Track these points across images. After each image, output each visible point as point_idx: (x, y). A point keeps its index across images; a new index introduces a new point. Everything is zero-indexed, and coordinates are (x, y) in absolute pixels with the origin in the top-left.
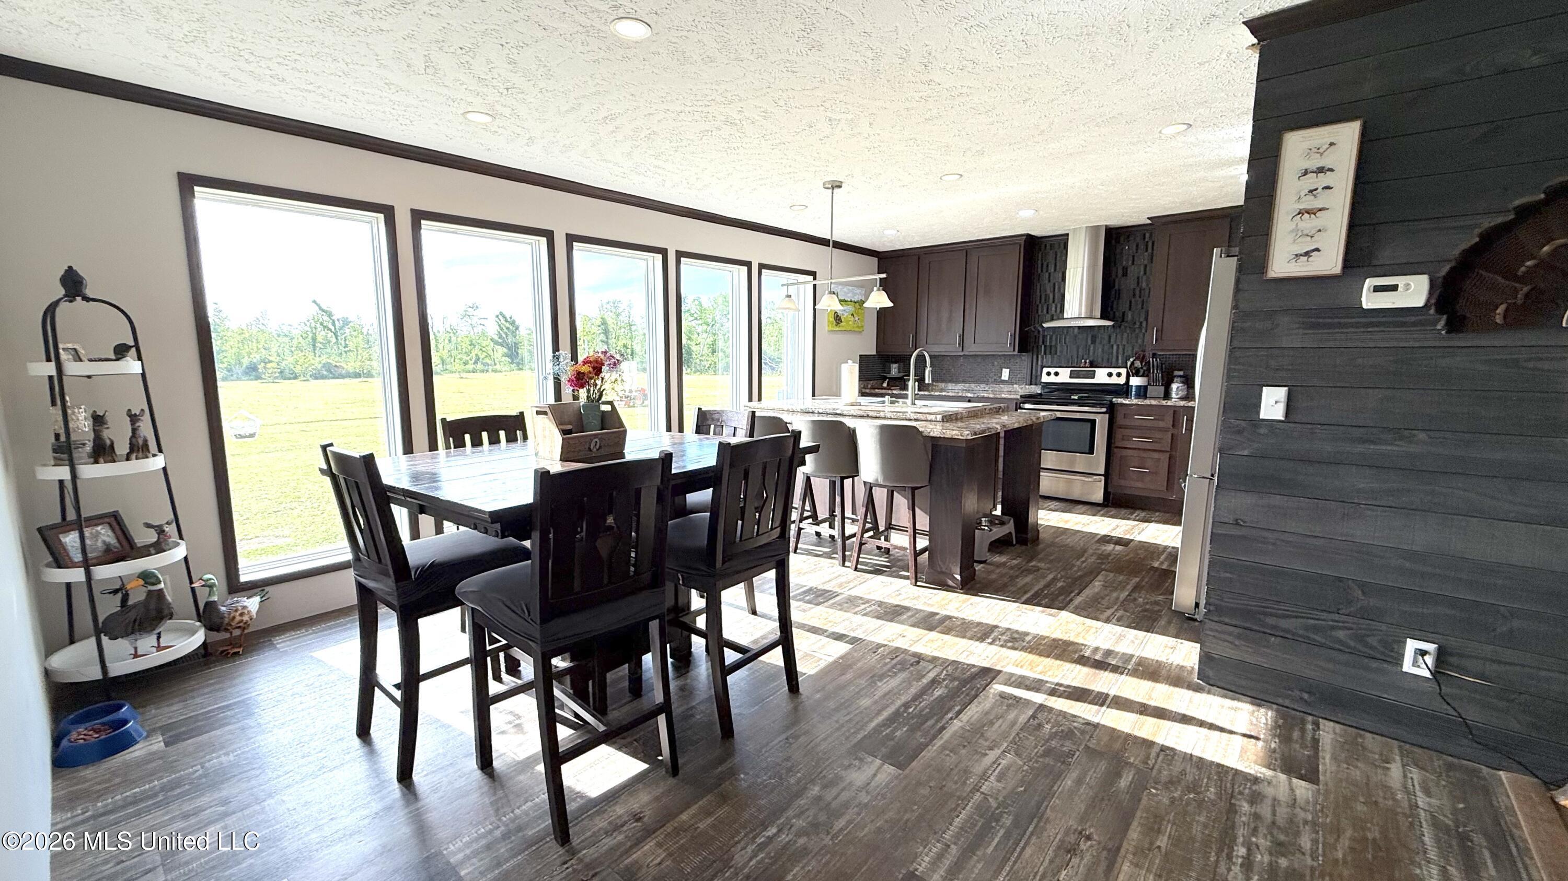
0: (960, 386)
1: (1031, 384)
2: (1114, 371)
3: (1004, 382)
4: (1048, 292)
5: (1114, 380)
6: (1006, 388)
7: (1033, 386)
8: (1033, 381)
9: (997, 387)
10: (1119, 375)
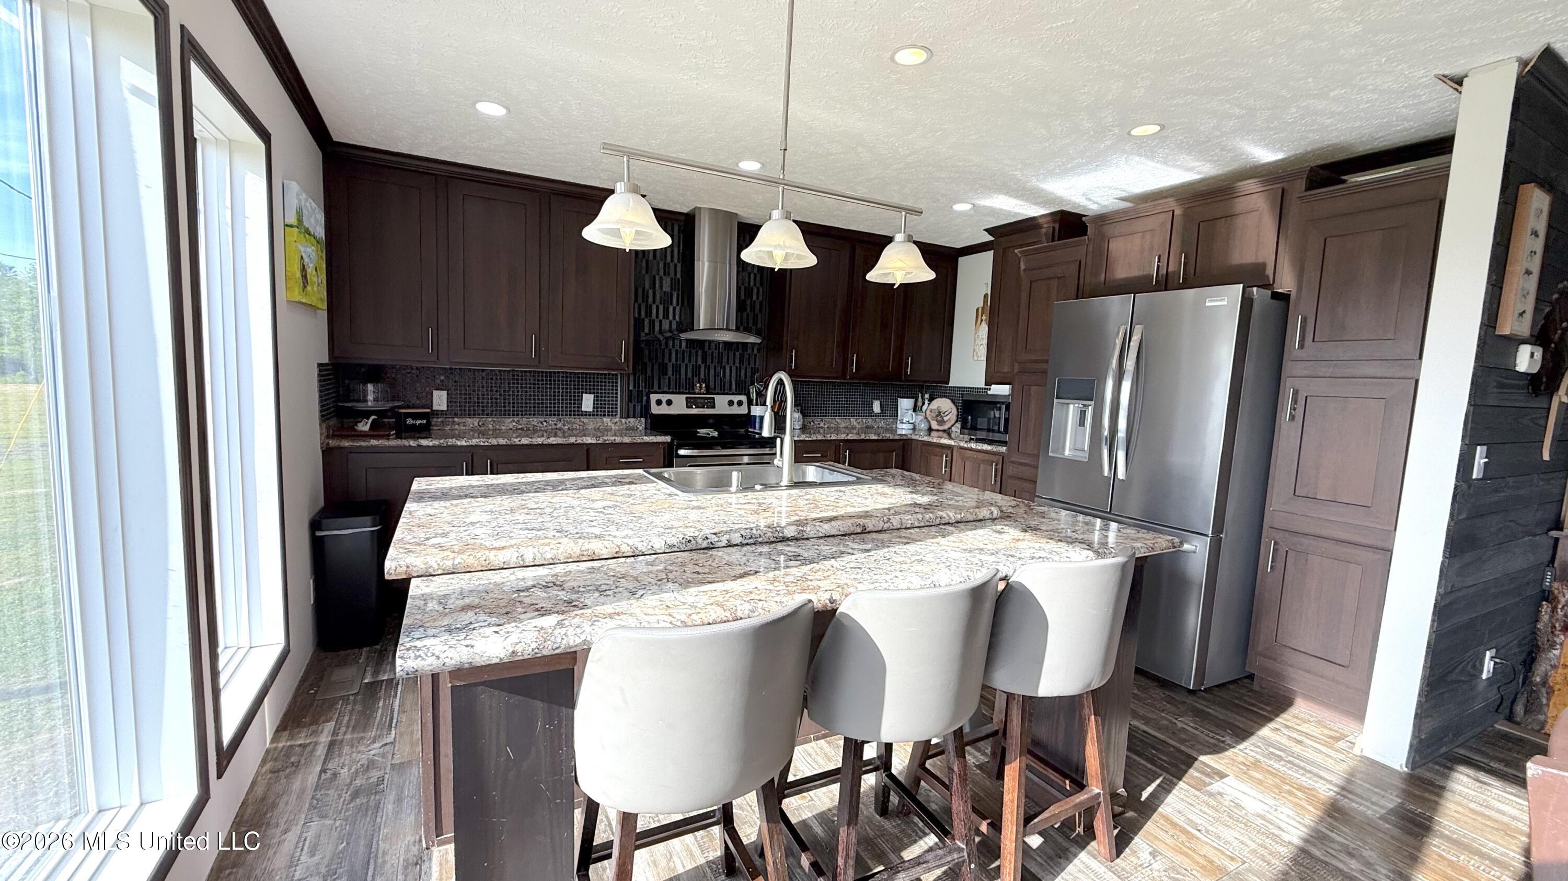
0: (509, 423)
1: (628, 417)
2: (736, 398)
3: (587, 414)
4: (647, 286)
5: (735, 410)
6: (591, 423)
7: (632, 420)
8: (631, 413)
9: (577, 422)
10: (740, 403)
